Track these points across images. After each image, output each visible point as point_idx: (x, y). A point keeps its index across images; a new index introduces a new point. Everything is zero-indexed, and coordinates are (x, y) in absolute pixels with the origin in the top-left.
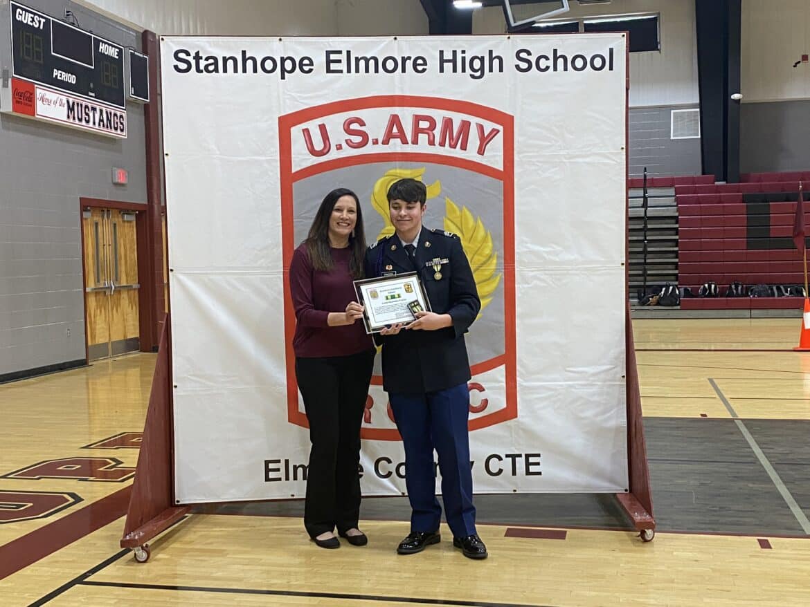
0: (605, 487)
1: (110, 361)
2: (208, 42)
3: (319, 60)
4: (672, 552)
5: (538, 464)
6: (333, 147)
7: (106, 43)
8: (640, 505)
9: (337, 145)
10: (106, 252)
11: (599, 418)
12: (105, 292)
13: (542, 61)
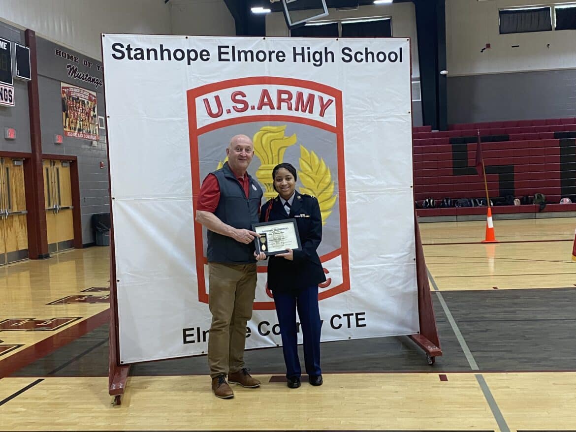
1: (6, 266)
2: (136, 38)
3: (214, 53)
5: (364, 319)
6: (225, 112)
8: (430, 342)
9: (227, 110)
10: (1, 188)
12: (1, 217)
13: (359, 55)
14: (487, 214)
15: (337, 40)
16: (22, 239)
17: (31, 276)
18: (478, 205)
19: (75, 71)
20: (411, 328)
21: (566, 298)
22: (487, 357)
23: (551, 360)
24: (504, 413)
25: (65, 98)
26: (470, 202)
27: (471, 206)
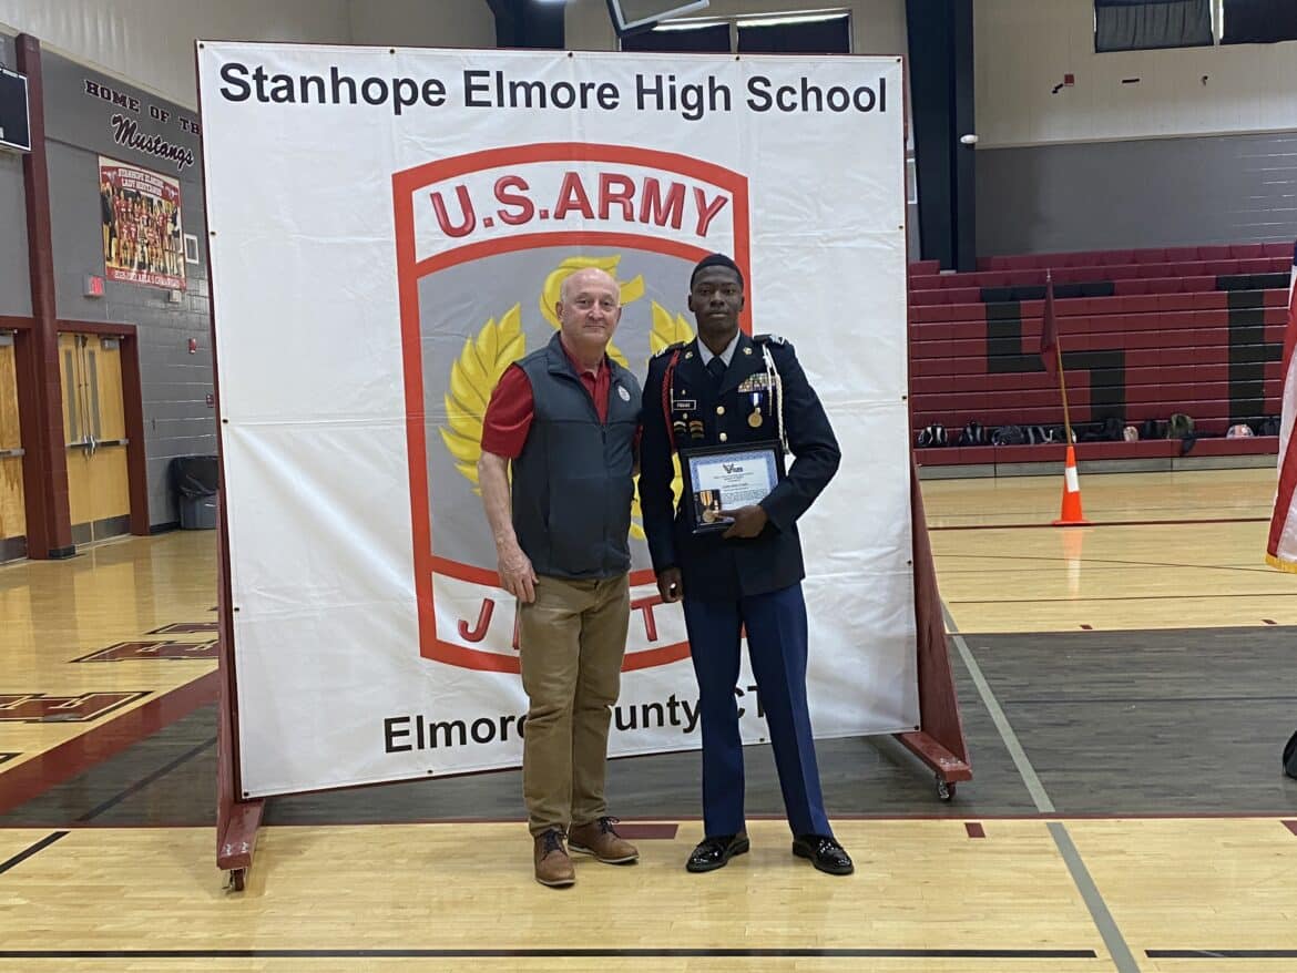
2: (276, 51)
3: (455, 86)
6: (479, 223)
8: (944, 748)
9: (484, 220)
13: (786, 94)
14: (1065, 460)
15: (738, 59)
16: (12, 513)
17: (34, 598)
18: (1043, 441)
19: (130, 132)
20: (901, 716)
21: (1248, 649)
22: (1071, 783)
23: (1215, 791)
24: (1114, 910)
25: (108, 191)
26: (1026, 433)
27: (1027, 441)
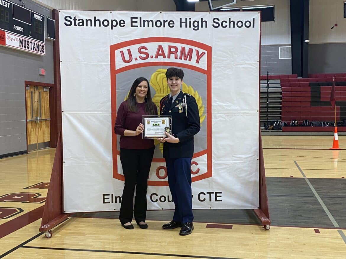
0: (249, 207)
1: (37, 151)
2: (79, 13)
3: (128, 21)
4: (278, 234)
5: (221, 196)
6: (134, 59)
7: (36, 14)
8: (264, 214)
9: (135, 58)
10: (36, 105)
11: (248, 177)
12: (35, 122)
13: (224, 23)
15: (210, 13)
16: (47, 135)
17: (51, 157)
20: (253, 205)
